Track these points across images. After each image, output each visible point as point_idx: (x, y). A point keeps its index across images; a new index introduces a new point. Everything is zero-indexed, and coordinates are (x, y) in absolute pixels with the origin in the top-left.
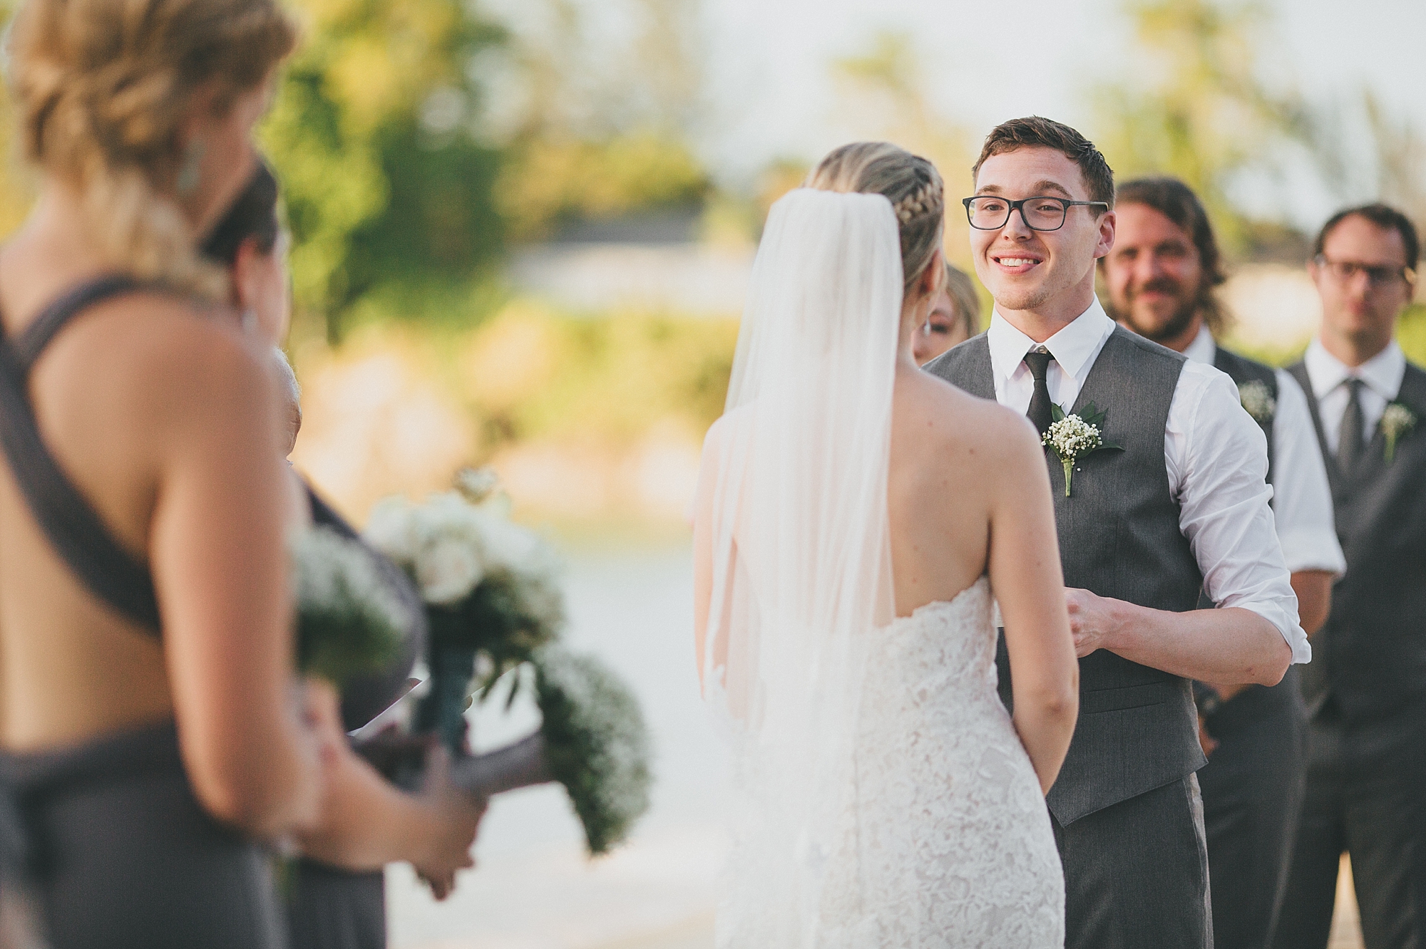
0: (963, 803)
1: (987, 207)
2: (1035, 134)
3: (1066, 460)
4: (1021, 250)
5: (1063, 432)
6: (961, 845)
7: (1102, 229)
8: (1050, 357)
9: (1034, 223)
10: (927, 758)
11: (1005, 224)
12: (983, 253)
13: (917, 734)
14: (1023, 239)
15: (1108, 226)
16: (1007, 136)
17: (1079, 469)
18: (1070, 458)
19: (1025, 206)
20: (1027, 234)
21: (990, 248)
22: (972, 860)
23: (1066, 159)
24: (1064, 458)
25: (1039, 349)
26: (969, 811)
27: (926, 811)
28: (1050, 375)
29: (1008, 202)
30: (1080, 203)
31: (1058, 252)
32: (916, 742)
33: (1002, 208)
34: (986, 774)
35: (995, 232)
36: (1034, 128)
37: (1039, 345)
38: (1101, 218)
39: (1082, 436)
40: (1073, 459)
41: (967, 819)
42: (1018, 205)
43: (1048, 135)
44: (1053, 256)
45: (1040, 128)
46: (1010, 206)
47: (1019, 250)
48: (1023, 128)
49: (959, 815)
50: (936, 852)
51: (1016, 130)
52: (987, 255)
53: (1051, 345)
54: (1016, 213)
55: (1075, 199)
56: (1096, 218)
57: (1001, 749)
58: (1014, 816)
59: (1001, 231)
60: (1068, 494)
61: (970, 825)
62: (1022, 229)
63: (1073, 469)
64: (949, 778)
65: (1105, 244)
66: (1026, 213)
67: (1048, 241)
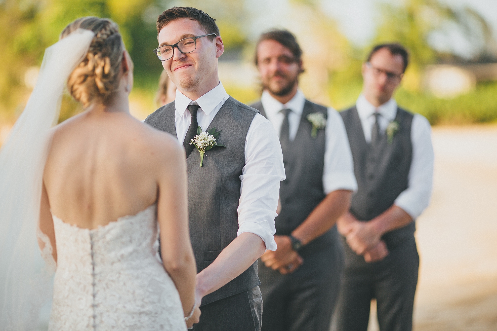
0: (139, 303)
1: (165, 51)
2: (174, 14)
3: (201, 151)
4: (183, 63)
5: (200, 139)
6: (139, 321)
7: (217, 44)
8: (198, 107)
9: (184, 51)
10: (125, 284)
11: (173, 55)
12: (170, 68)
13: (120, 273)
14: (183, 59)
15: (219, 43)
16: (164, 19)
17: (207, 155)
18: (203, 150)
19: (178, 45)
20: (183, 56)
21: (171, 67)
22: (144, 327)
23: (191, 21)
24: (200, 150)
25: (194, 103)
26: (143, 306)
27: (124, 307)
28: (198, 115)
29: (171, 46)
30: (202, 37)
31: (198, 59)
32: (119, 277)
33: (171, 49)
34: (150, 290)
35: (171, 60)
36: (173, 12)
37: (193, 102)
38: (215, 41)
39: (207, 141)
40: (204, 151)
41: (142, 310)
42: (176, 46)
43: (180, 13)
44: (197, 62)
45: (175, 11)
46: (172, 47)
47: (181, 64)
48: (169, 13)
49: (138, 308)
50: (128, 324)
51: (167, 15)
52: (172, 70)
53: (199, 101)
54: (176, 49)
55: (198, 35)
56: (212, 41)
57: (158, 279)
58: (163, 308)
59: (173, 58)
60: (201, 165)
61: (143, 313)
62: (180, 55)
63: (204, 155)
64: (134, 293)
65: (220, 51)
66: (180, 47)
67: (193, 56)
